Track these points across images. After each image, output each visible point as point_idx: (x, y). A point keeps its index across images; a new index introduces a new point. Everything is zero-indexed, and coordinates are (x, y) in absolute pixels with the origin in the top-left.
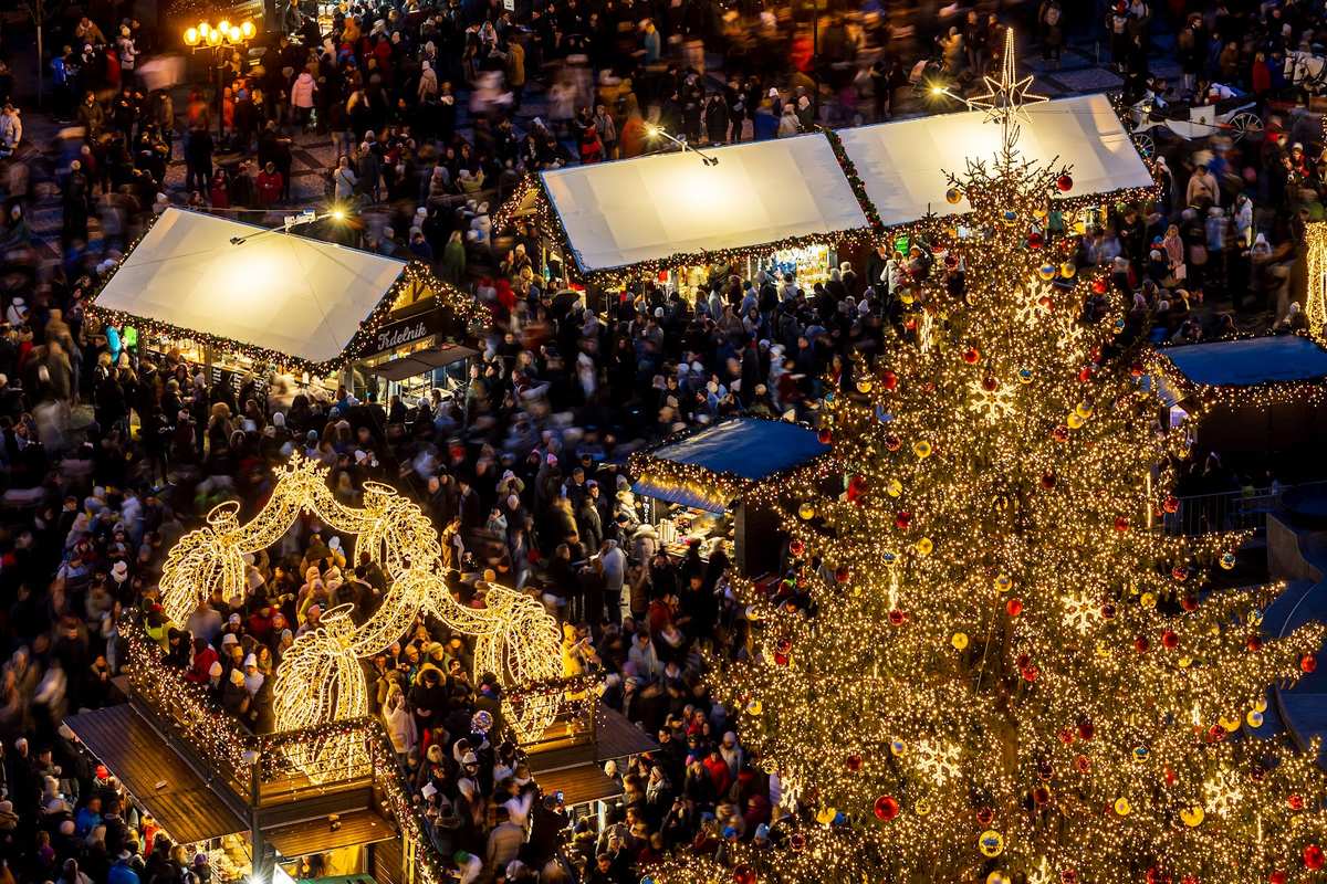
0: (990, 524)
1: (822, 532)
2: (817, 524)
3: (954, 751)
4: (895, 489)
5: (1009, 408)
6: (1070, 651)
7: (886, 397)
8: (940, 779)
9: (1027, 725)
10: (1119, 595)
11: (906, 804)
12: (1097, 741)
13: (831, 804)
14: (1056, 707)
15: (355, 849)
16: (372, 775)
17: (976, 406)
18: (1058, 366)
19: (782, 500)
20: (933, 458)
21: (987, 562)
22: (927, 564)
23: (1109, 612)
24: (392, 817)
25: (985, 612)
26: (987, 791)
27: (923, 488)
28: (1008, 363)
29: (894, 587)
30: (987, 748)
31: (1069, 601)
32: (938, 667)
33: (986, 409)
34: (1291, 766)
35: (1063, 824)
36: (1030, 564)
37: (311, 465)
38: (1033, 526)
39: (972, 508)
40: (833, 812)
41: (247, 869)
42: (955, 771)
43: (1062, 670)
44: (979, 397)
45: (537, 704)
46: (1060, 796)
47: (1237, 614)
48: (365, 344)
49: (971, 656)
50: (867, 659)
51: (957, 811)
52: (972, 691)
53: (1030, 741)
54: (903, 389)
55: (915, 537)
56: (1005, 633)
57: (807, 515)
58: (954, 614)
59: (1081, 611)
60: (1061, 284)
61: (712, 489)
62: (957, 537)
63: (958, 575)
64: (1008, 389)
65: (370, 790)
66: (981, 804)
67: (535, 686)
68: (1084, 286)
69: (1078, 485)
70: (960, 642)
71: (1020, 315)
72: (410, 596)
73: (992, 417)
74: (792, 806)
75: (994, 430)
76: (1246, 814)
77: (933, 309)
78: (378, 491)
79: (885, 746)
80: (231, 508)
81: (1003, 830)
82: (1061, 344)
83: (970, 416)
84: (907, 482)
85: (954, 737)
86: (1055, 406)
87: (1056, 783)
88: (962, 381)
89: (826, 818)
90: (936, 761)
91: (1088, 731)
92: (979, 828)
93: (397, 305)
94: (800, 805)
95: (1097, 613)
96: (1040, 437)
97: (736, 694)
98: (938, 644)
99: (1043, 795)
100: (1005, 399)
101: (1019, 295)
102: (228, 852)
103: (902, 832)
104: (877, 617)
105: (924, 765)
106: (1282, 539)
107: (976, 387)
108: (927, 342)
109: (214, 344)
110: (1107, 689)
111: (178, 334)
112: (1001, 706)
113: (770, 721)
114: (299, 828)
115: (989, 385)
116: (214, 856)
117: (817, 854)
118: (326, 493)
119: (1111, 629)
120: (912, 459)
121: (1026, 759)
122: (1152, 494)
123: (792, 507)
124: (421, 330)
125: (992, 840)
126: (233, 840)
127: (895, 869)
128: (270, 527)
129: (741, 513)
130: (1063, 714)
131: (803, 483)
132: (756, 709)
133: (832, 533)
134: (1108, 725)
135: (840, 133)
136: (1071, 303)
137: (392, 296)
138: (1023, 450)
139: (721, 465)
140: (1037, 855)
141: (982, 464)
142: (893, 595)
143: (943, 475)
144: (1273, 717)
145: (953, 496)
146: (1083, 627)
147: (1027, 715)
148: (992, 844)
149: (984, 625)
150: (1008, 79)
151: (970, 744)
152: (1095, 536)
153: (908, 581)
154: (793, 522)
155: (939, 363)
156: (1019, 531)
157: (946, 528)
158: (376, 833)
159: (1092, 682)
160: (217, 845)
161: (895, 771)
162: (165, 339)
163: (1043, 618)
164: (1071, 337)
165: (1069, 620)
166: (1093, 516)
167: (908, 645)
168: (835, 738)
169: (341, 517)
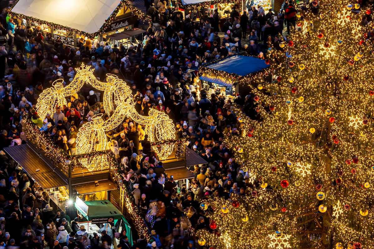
0: (325, 92)
1: (265, 94)
2: (264, 91)
3: (309, 166)
4: (291, 80)
5: (333, 54)
6: (351, 135)
7: (290, 49)
8: (304, 175)
9: (335, 158)
10: (369, 116)
11: (291, 182)
12: (359, 164)
13: (266, 182)
14: (345, 152)
15: (104, 193)
16: (109, 169)
17: (321, 53)
18: (351, 39)
19: (252, 83)
20: (306, 70)
21: (323, 105)
22: (302, 105)
23: (365, 122)
24: (116, 182)
25: (321, 121)
26: (320, 179)
27: (301, 80)
28: (334, 38)
29: (290, 113)
30: (320, 165)
31: (351, 118)
32: (304, 139)
33: (325, 54)
35: (346, 190)
36: (338, 106)
37: (88, 68)
38: (340, 93)
39: (319, 87)
40: (266, 185)
41: (67, 197)
42: (309, 172)
43: (348, 141)
44: (323, 50)
45: (166, 147)
46: (345, 181)
48: (107, 28)
49: (316, 136)
50: (280, 136)
51: (309, 185)
52: (316, 147)
53: (335, 163)
54: (296, 47)
55: (298, 96)
56: (328, 128)
57: (261, 88)
58: (311, 122)
59: (356, 122)
60: (354, 11)
61: (227, 79)
62: (313, 96)
63: (313, 109)
64: (333, 47)
65: (109, 173)
66: (317, 183)
67: (165, 142)
68: (363, 12)
69: (357, 80)
70: (313, 131)
71: (339, 22)
72: (122, 112)
73: (327, 57)
74: (252, 182)
75: (328, 61)
77: (308, 19)
78: (111, 77)
79: (285, 164)
80: (61, 81)
81: (325, 192)
82: (353, 32)
83: (319, 56)
84: (296, 78)
85: (309, 161)
86: (350, 53)
87: (344, 177)
88: (317, 44)
89: (264, 186)
90: (303, 169)
91: (356, 161)
92: (316, 191)
93: (118, 14)
94: (255, 183)
95: (361, 122)
96: (344, 63)
97: (234, 146)
98: (305, 131)
99: (339, 181)
100: (332, 50)
101: (339, 15)
102: (61, 192)
103: (290, 191)
104: (284, 122)
105: (298, 170)
107: (322, 46)
108: (305, 31)
109: (54, 26)
110: (364, 147)
111: (41, 22)
112: (326, 152)
113: (246, 155)
114: (85, 185)
115: (326, 46)
116: (56, 193)
117: (261, 198)
118: (93, 77)
119: (366, 127)
120: (298, 70)
121: (334, 169)
123: (255, 85)
124: (127, 23)
125: (321, 195)
126: (62, 188)
127: (287, 203)
128: (74, 88)
129: (237, 86)
130: (347, 155)
131: (259, 77)
132: (241, 151)
133: (269, 94)
134: (363, 159)
136: (357, 18)
137: (116, 11)
138: (338, 68)
139: (230, 71)
140: (336, 200)
141: (322, 72)
142: (290, 115)
143: (309, 76)
145: (312, 83)
146: (356, 127)
147: (335, 155)
148: (321, 196)
149: (321, 125)
151: (314, 164)
152: (362, 97)
153: (295, 110)
154: (255, 90)
155: (309, 38)
156: (335, 95)
157: (309, 93)
158: (110, 187)
159: (358, 145)
160: (57, 189)
161: (288, 172)
162: (37, 24)
163: (342, 124)
164: (357, 29)
165: (351, 124)
166: (361, 90)
167: (294, 132)
168: (268, 161)
169: (99, 85)
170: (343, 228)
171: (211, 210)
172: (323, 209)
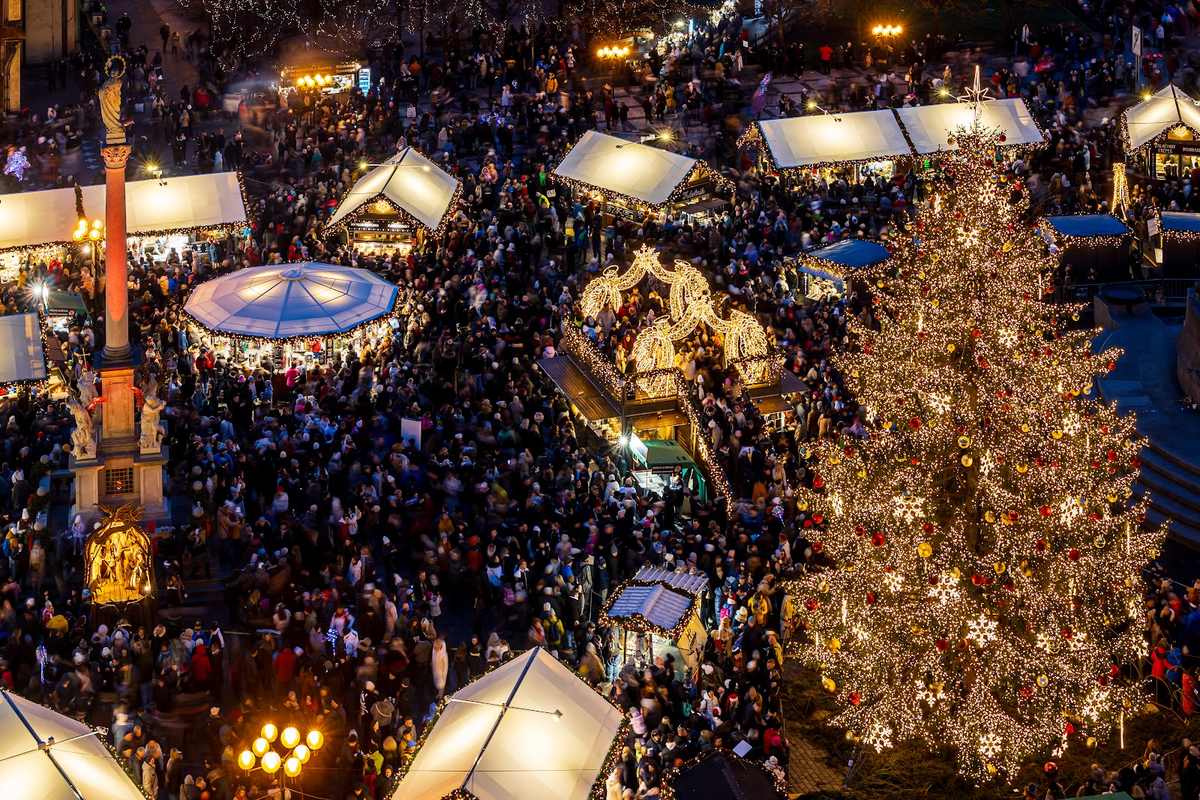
0: (966, 294)
1: (887, 294)
2: (885, 290)
3: (948, 398)
4: (922, 276)
5: (976, 241)
6: (1002, 355)
7: (919, 233)
8: (941, 412)
9: (982, 389)
10: (1026, 330)
11: (924, 422)
12: (1014, 397)
13: (889, 420)
14: (996, 380)
15: (669, 428)
16: (677, 395)
17: (960, 239)
18: (999, 223)
19: (869, 278)
20: (940, 262)
21: (964, 312)
22: (937, 311)
23: (1020, 338)
24: (686, 415)
25: (963, 336)
26: (962, 418)
27: (935, 276)
28: (975, 220)
29: (921, 321)
30: (962, 398)
31: (1002, 332)
32: (941, 359)
33: (965, 241)
34: (1103, 413)
35: (997, 435)
36: (984, 314)
37: (651, 250)
38: (986, 296)
39: (957, 287)
40: (890, 423)
41: (619, 434)
42: (948, 408)
43: (998, 364)
44: (962, 235)
45: (753, 366)
46: (996, 422)
47: (1080, 342)
48: (677, 197)
49: (955, 356)
50: (908, 354)
51: (948, 426)
52: (956, 372)
53: (983, 396)
54: (926, 230)
55: (931, 298)
56: (972, 344)
57: (881, 285)
58: (948, 335)
59: (1008, 337)
60: (1001, 185)
61: (836, 272)
62: (950, 299)
63: (951, 317)
64: (975, 232)
65: (676, 401)
66: (960, 425)
67: (753, 358)
68: (1011, 187)
69: (1007, 278)
70: (951, 348)
71: (981, 199)
72: (695, 314)
73: (968, 245)
74: (872, 420)
75: (968, 251)
76: (1082, 434)
77: (940, 193)
78: (681, 264)
79: (915, 395)
80: (615, 268)
81: (969, 436)
82: (1000, 212)
83: (957, 244)
84: (928, 273)
85: (947, 392)
86: (997, 241)
87: (995, 415)
88: (954, 227)
89: (887, 426)
90: (940, 403)
91: (1010, 392)
92: (957, 434)
93: (692, 179)
94: (876, 421)
95: (1015, 338)
96: (990, 255)
97: (846, 367)
98: (941, 350)
99: (988, 421)
100: (974, 236)
101: (981, 188)
102: (611, 426)
103: (923, 435)
104: (913, 335)
105: (933, 404)
106: (1101, 308)
107: (960, 230)
108: (938, 208)
109: (609, 194)
110: (1020, 374)
111: (592, 188)
112: (969, 378)
113: (862, 380)
114: (643, 417)
115: (966, 230)
116: (605, 427)
117: (883, 442)
118: (657, 264)
119: (1022, 346)
120: (930, 262)
121: (981, 404)
122: (1042, 285)
123: (874, 281)
124: (703, 191)
125: (964, 440)
126: (613, 420)
127: (919, 451)
128: (631, 278)
129: (850, 283)
130: (998, 384)
131: (879, 270)
132: (856, 374)
133: (892, 294)
134: (1019, 390)
135: (898, 110)
136: (1005, 194)
137: (690, 175)
138: (981, 260)
139: (840, 259)
140: (985, 449)
141: (963, 266)
142: (920, 324)
143: (944, 271)
144: (1095, 391)
145: (948, 280)
146: (1009, 344)
147: (981, 384)
148: (964, 442)
149: (962, 341)
150: (977, 89)
151: (955, 396)
152: (1015, 302)
153: (927, 319)
154: (874, 288)
155: (944, 219)
156: (979, 298)
157: (945, 295)
158: (678, 421)
159: (1012, 369)
160: (606, 422)
161: (920, 407)
162: (586, 191)
163: (989, 339)
164: (1005, 209)
165: (1002, 341)
166: (1014, 293)
167: (926, 348)
168: (892, 390)
169: (665, 276)
170: (995, 491)
171: (814, 459)
172: (967, 461)
